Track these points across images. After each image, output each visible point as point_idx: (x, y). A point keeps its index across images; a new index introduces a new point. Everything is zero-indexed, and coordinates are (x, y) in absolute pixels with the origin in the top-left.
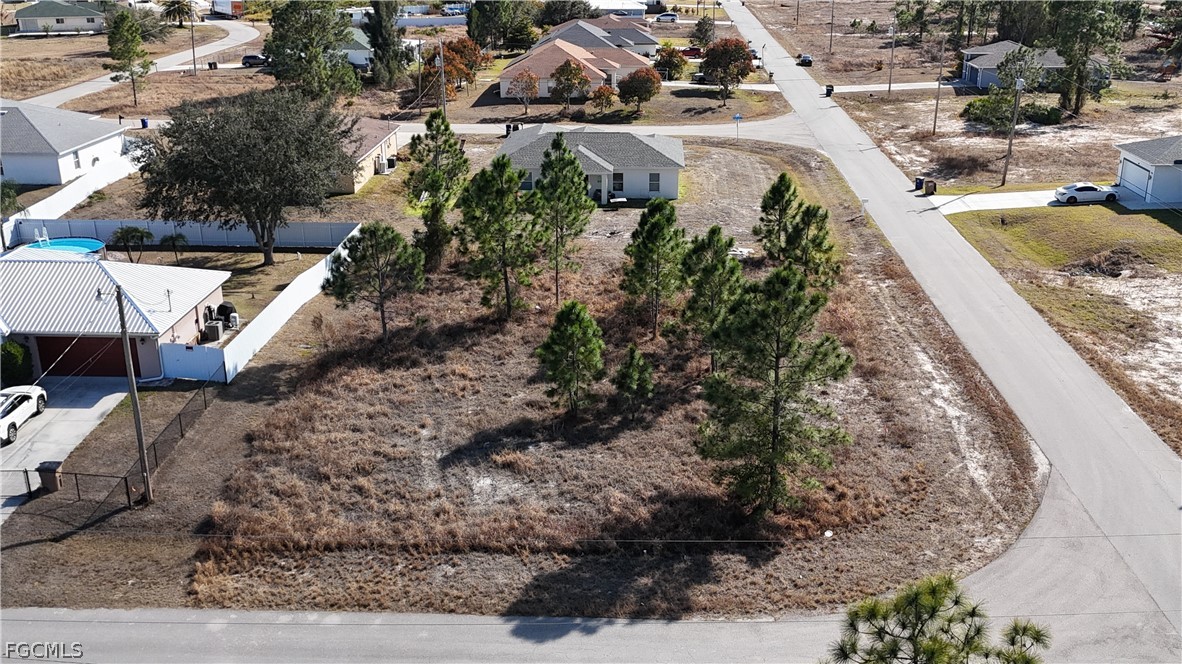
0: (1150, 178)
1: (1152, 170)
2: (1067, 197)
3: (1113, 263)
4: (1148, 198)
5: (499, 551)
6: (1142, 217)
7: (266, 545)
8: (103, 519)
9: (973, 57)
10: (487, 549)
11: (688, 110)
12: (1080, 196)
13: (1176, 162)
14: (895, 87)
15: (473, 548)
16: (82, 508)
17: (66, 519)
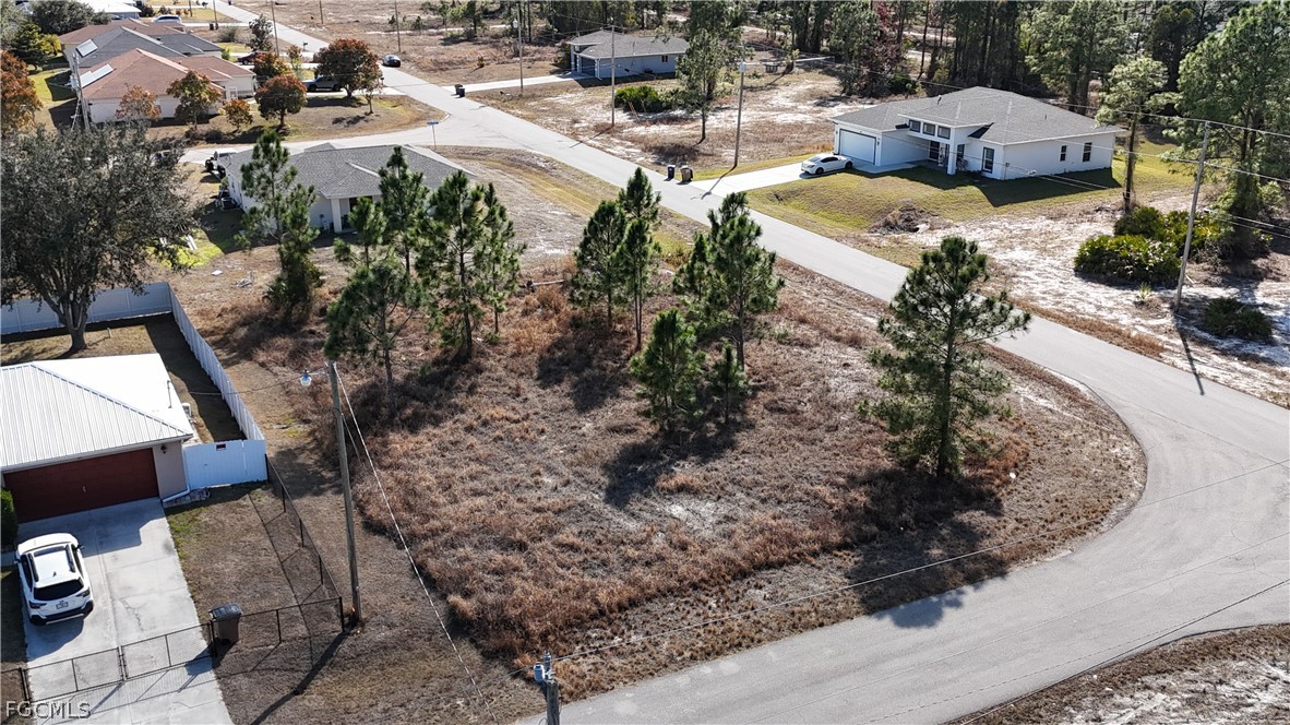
0: (877, 143)
1: (879, 137)
2: (815, 168)
3: (906, 220)
4: (878, 163)
5: (781, 564)
6: (889, 178)
7: (560, 623)
8: (328, 655)
9: (582, 48)
10: (769, 566)
11: (338, 121)
12: (826, 167)
13: (898, 127)
14: (527, 82)
15: (759, 567)
16: (292, 650)
17: (287, 666)
